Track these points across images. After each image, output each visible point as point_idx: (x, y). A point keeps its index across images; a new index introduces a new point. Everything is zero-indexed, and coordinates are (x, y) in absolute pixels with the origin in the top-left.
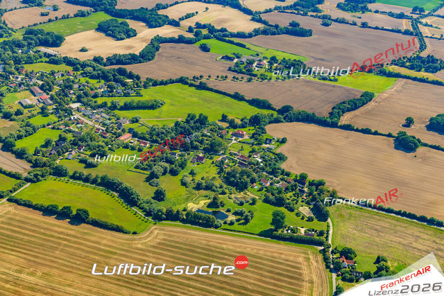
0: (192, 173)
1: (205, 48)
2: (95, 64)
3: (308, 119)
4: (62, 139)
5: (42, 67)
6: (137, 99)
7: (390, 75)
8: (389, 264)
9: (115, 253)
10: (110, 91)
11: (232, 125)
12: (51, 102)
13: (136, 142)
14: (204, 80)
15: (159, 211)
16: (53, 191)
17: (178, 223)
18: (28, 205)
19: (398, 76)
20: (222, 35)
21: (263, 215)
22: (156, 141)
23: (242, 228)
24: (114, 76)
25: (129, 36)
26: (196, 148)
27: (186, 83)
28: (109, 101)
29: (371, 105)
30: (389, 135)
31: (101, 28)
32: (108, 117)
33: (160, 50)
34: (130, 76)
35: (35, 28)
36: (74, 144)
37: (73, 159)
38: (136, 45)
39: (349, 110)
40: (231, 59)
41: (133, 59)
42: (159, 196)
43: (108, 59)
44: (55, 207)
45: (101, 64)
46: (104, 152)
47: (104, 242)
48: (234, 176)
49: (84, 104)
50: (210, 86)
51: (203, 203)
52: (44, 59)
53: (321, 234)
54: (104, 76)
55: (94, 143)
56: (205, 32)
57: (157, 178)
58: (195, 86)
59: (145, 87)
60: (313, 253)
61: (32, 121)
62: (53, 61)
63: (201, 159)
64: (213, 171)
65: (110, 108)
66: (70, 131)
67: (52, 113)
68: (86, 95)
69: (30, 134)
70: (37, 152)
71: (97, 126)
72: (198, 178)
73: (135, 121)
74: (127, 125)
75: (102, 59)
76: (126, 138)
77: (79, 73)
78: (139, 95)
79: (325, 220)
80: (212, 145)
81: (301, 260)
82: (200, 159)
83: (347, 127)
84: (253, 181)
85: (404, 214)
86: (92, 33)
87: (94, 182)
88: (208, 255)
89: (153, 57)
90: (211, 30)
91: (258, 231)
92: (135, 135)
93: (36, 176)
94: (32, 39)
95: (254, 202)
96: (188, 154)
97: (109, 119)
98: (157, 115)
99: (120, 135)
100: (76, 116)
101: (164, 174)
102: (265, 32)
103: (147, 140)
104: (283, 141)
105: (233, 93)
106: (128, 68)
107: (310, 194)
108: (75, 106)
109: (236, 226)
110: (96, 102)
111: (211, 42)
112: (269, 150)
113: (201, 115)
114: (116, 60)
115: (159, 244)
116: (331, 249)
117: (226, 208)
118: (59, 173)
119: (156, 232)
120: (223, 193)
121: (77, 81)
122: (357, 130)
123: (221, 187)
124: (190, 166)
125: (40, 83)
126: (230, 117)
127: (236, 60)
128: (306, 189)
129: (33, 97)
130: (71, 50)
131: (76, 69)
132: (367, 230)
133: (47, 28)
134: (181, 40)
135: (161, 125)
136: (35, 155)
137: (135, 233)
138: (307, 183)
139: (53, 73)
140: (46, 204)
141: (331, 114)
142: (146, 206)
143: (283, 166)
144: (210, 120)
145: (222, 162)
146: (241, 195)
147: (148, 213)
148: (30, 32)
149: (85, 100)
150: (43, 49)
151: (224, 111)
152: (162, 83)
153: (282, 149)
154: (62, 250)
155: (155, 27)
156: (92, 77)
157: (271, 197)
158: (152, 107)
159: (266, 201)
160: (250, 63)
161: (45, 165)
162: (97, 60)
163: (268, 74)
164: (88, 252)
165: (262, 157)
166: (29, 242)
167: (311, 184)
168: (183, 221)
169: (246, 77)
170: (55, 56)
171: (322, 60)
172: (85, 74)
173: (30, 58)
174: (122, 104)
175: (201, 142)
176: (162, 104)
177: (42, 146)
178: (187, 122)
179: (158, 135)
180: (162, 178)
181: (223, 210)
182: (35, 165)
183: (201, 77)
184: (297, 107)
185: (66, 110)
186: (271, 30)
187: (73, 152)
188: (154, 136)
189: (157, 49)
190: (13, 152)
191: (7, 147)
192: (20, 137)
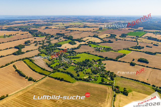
0: (86, 71)
1: (90, 46)
3: (111, 59)
4: (60, 64)
5: (57, 51)
6: (75, 56)
7: (130, 50)
8: (127, 90)
9: (68, 87)
11: (95, 61)
15: (78, 78)
16: (57, 75)
17: (82, 81)
18: (52, 77)
19: (132, 50)
20: (94, 43)
21: (100, 79)
22: (79, 65)
23: (95, 82)
24: (71, 52)
25: (75, 44)
28: (70, 57)
29: (125, 56)
30: (129, 63)
36: (62, 65)
38: (76, 46)
39: (120, 58)
40: (95, 48)
42: (78, 75)
44: (57, 78)
47: (66, 84)
48: (94, 71)
49: (65, 58)
50: (91, 53)
51: (87, 77)
52: (58, 49)
53: (112, 83)
55: (66, 65)
56: (90, 43)
58: (87, 53)
59: (77, 54)
60: (110, 87)
61: (54, 61)
63: (88, 68)
64: (90, 71)
69: (54, 64)
70: (55, 67)
72: (87, 72)
73: (75, 61)
74: (73, 61)
76: (73, 64)
78: (76, 56)
79: (113, 80)
80: (90, 65)
81: (107, 88)
83: (120, 61)
84: (98, 72)
85: (131, 79)
86: (68, 44)
88: (87, 87)
89: (79, 48)
90: (92, 42)
91: (98, 83)
92: (74, 63)
93: (54, 72)
95: (98, 77)
96: (85, 67)
99: (71, 63)
100: (63, 60)
101: (80, 71)
102: (103, 42)
104: (105, 64)
105: (95, 55)
107: (110, 75)
109: (94, 82)
110: (67, 57)
111: (92, 45)
112: (102, 66)
113: (88, 59)
115: (77, 85)
116: (114, 86)
117: (92, 78)
118: (59, 71)
119: (77, 83)
120: (92, 75)
121: (64, 53)
122: (122, 62)
123: (91, 74)
124: (85, 69)
126: (94, 59)
127: (96, 48)
128: (109, 74)
130: (63, 47)
132: (122, 83)
133: (59, 43)
134: (85, 44)
135: (80, 61)
137: (73, 83)
138: (110, 73)
140: (55, 77)
141: (116, 58)
142: (75, 77)
143: (105, 69)
144: (90, 60)
145: (92, 69)
146: (95, 75)
147: (76, 79)
148: (55, 44)
149: (65, 57)
150: (58, 47)
151: (93, 58)
152: (81, 53)
153: (105, 66)
154: (58, 86)
155: (80, 42)
157: (102, 76)
158: (78, 58)
159: (101, 76)
160: (100, 49)
161: (56, 69)
162: (68, 49)
163: (103, 51)
164: (63, 86)
165: (100, 68)
166: (52, 84)
167: (111, 73)
168: (83, 80)
169: (98, 51)
170: (60, 48)
171: (115, 47)
173: (55, 49)
174: (72, 57)
175: (88, 65)
176: (80, 57)
178: (85, 61)
179: (79, 63)
180: (79, 72)
181: (91, 78)
182: (54, 69)
183: (89, 52)
184: (109, 57)
185: (61, 59)
186: (104, 42)
188: (78, 64)
189: (80, 47)
190: (50, 67)
191: (49, 66)
192: (52, 64)
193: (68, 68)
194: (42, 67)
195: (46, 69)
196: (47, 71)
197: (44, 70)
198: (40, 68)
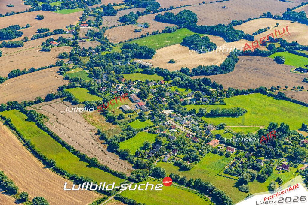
0: (279, 181)
1: (279, 61)
2: (183, 75)
4: (158, 143)
5: (137, 77)
6: (222, 107)
10: (197, 100)
12: (147, 108)
13: (223, 148)
14: (281, 90)
20: (294, 48)
22: (242, 148)
24: (200, 85)
26: (280, 156)
27: (265, 93)
28: (197, 108)
31: (186, 43)
32: (197, 123)
33: (239, 62)
34: (214, 86)
35: (131, 43)
36: (169, 147)
37: (169, 161)
38: (216, 58)
40: (305, 71)
41: (216, 70)
43: (194, 70)
45: (187, 74)
46: (196, 156)
49: (175, 111)
50: (288, 96)
52: (140, 70)
54: (190, 86)
55: (186, 148)
56: (277, 45)
57: (246, 184)
58: (273, 96)
59: (228, 96)
61: (131, 125)
62: (147, 71)
65: (198, 115)
66: (164, 135)
67: (148, 118)
68: (177, 102)
69: (130, 137)
70: (137, 155)
71: (188, 132)
73: (221, 127)
74: (214, 131)
75: (189, 70)
76: (214, 143)
77: (169, 82)
78: (222, 103)
82: (285, 167)
86: (178, 47)
87: (188, 185)
89: (233, 69)
90: (284, 43)
92: (222, 141)
93: (138, 176)
94: (129, 52)
96: (273, 162)
97: (198, 125)
98: (240, 122)
99: (208, 141)
100: (169, 121)
101: (252, 180)
103: (233, 146)
106: (212, 78)
108: (168, 112)
110: (185, 109)
111: (285, 55)
113: (282, 124)
114: (200, 71)
118: (157, 174)
121: (168, 89)
124: (276, 174)
125: (138, 91)
129: (131, 103)
130: (161, 62)
131: (166, 79)
133: (141, 43)
134: (257, 53)
135: (245, 133)
136: (135, 156)
139: (147, 82)
144: (291, 129)
145: (307, 171)
148: (127, 46)
149: (176, 107)
150: (138, 61)
151: (304, 120)
152: (243, 93)
155: (232, 41)
156: (181, 86)
158: (236, 114)
162: (184, 70)
170: (148, 67)
172: (174, 83)
173: (128, 68)
174: (208, 111)
176: (244, 112)
177: (142, 149)
178: (269, 130)
180: (250, 184)
182: (137, 166)
183: (279, 87)
185: (160, 116)
187: (168, 155)
188: (241, 143)
189: (236, 61)
190: (117, 153)
191: (112, 148)
192: (122, 140)
193: (195, 159)
194: (82, 152)
195: (102, 163)
196: (105, 169)
197: (93, 164)
198: (76, 153)
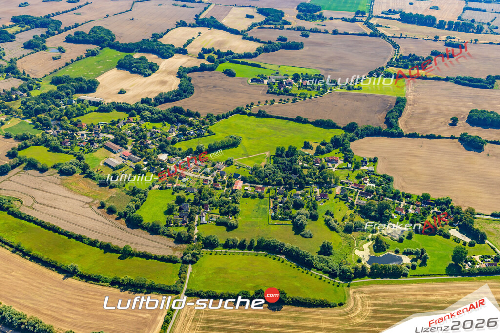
0: (329, 214)
1: (230, 73)
2: (148, 107)
4: (181, 201)
10: (183, 134)
12: (136, 157)
13: (250, 189)
20: (233, 58)
22: (269, 184)
27: (244, 113)
30: (453, 138)
32: (202, 164)
33: (193, 81)
34: (189, 114)
37: (208, 222)
40: (260, 81)
41: (178, 95)
43: (156, 99)
45: (152, 105)
51: (367, 248)
58: (254, 115)
59: (211, 123)
64: (344, 207)
65: (196, 153)
66: (180, 189)
67: (148, 171)
69: (144, 201)
71: (201, 177)
72: (338, 218)
75: (151, 100)
77: (138, 118)
82: (324, 196)
87: (251, 247)
89: (193, 90)
90: (219, 53)
94: (66, 88)
95: (410, 236)
96: (307, 192)
97: (206, 167)
98: (243, 152)
99: (231, 184)
103: (258, 183)
104: (375, 161)
105: (294, 118)
106: (182, 105)
108: (164, 157)
110: (180, 149)
117: (391, 249)
124: (319, 205)
129: (113, 154)
131: (132, 115)
134: (203, 67)
136: (167, 226)
139: (114, 123)
141: (387, 124)
142: (326, 267)
143: (396, 187)
150: (85, 97)
162: (146, 101)
167: (438, 203)
169: (291, 98)
170: (101, 103)
173: (78, 109)
174: (206, 147)
175: (310, 176)
176: (239, 140)
177: (167, 213)
187: (204, 215)
189: (190, 80)
190: (145, 228)
191: (134, 223)
192: (137, 207)
193: (236, 211)
198: (93, 244)
